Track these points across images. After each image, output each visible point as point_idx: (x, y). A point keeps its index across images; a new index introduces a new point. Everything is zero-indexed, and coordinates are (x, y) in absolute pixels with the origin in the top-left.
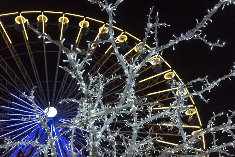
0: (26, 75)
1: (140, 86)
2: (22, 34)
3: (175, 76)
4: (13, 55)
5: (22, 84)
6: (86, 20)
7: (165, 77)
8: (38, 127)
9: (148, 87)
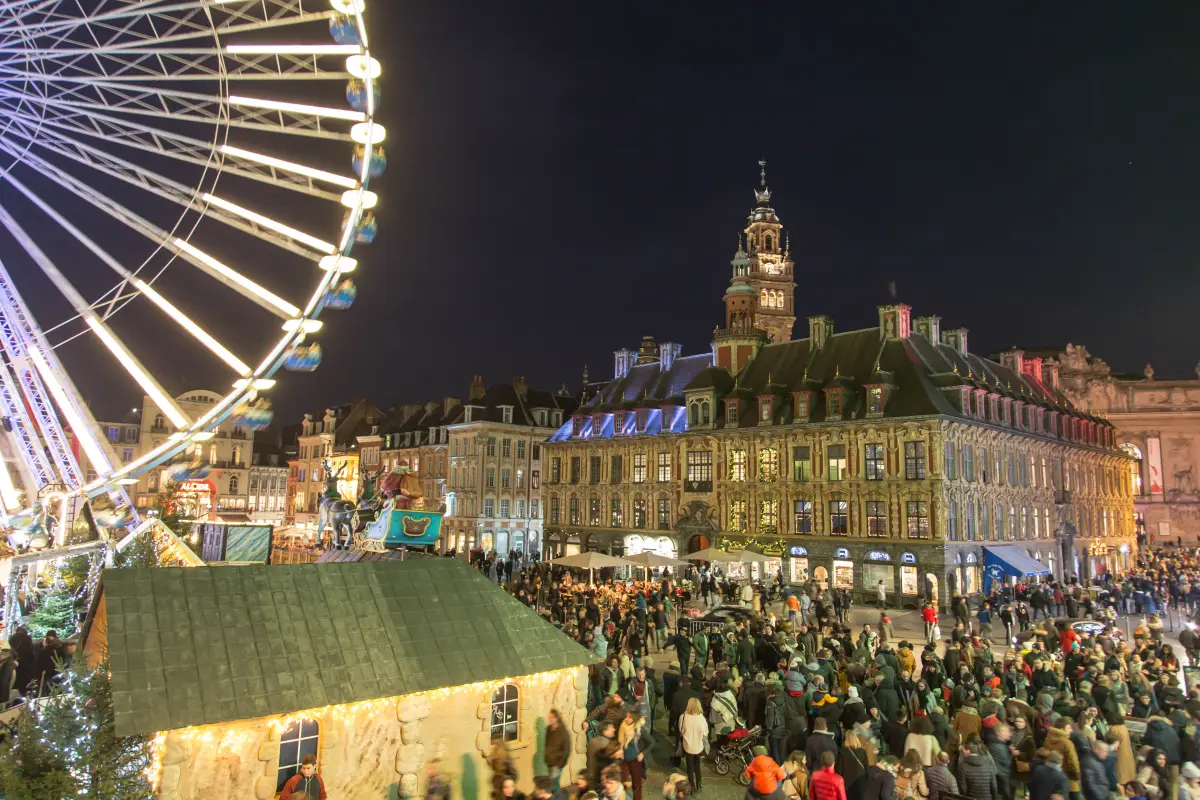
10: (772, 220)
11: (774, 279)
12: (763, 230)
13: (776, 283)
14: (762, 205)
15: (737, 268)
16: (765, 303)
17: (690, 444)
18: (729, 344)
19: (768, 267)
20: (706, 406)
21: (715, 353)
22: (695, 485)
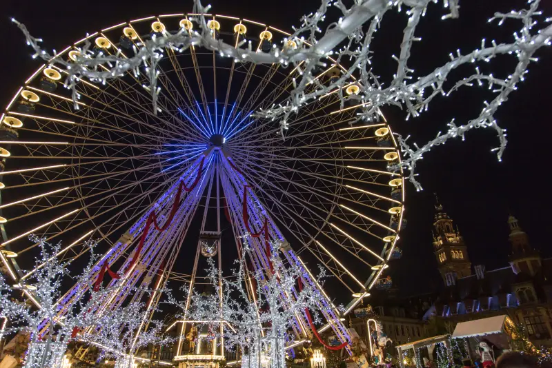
0: (190, 94)
1: (331, 119)
4: (175, 68)
5: (184, 104)
6: (268, 30)
8: (202, 157)
9: (340, 122)
10: (447, 218)
12: (444, 223)
13: (456, 246)
14: (440, 211)
15: (512, 224)
16: (454, 257)
17: (525, 313)
18: (524, 260)
19: (450, 239)
20: (528, 292)
21: (514, 266)
22: (538, 335)
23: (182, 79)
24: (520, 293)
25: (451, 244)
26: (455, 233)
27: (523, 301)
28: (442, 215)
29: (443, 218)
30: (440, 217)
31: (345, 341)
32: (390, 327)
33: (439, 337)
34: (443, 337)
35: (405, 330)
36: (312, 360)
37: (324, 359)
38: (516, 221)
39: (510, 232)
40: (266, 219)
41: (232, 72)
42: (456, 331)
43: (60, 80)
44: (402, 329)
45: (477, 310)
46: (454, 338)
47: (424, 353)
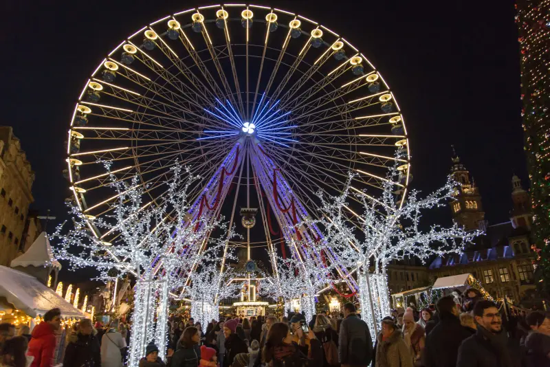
2: (222, 32)
3: (379, 78)
4: (196, 62)
7: (367, 80)
9: (358, 108)
10: (463, 170)
11: (470, 195)
12: (460, 175)
13: (471, 197)
14: (456, 163)
15: (515, 183)
16: (468, 207)
17: (518, 262)
18: (523, 216)
19: (466, 190)
20: (523, 244)
21: (514, 221)
22: (528, 281)
23: (219, 69)
24: (516, 246)
25: (466, 195)
26: (471, 184)
27: (518, 252)
28: (458, 167)
29: (459, 169)
30: (456, 169)
31: (355, 291)
32: (401, 273)
33: (423, 288)
34: (425, 288)
35: (415, 276)
36: (330, 305)
37: (339, 304)
38: (519, 180)
39: (512, 191)
40: (293, 198)
41: (263, 60)
42: (436, 284)
43: (117, 71)
44: (413, 276)
45: (477, 260)
46: (433, 289)
47: (412, 299)
